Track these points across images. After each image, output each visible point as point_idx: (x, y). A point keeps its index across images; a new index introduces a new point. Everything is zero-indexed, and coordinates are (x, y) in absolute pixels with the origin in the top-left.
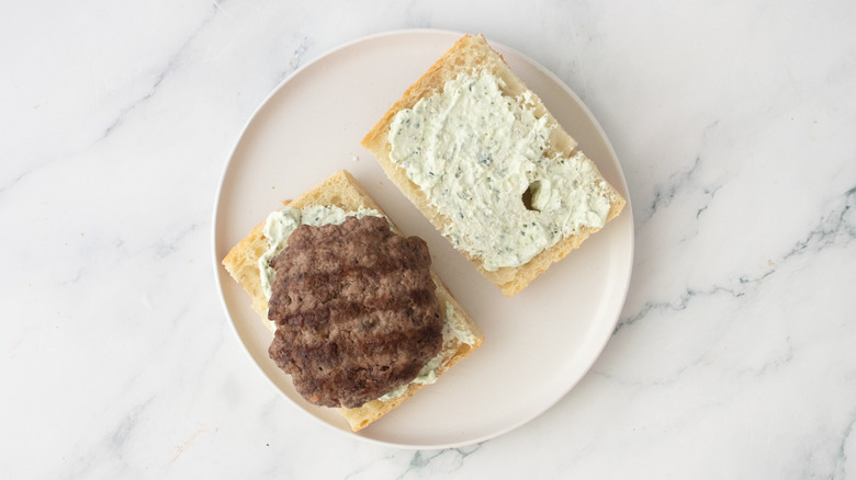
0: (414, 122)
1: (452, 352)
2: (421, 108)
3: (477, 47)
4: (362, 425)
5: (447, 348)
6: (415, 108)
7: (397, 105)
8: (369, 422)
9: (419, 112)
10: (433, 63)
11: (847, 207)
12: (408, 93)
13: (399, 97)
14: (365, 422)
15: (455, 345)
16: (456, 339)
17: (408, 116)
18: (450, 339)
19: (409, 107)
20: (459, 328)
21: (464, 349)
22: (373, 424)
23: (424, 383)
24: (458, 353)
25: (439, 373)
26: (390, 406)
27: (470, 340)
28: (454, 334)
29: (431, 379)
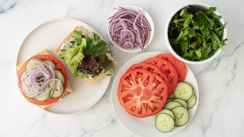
0: (66, 46)
1: (66, 93)
2: (68, 43)
3: (80, 28)
5: (65, 92)
6: (66, 43)
7: (62, 42)
9: (67, 44)
10: (70, 33)
11: (212, 63)
12: (65, 40)
13: (63, 41)
15: (67, 92)
16: (67, 90)
17: (65, 45)
18: (66, 90)
19: (65, 43)
20: (68, 88)
21: (69, 93)
22: (47, 107)
23: (59, 99)
24: (68, 94)
25: (63, 98)
26: (51, 104)
27: (70, 91)
28: (67, 89)
29: (61, 99)
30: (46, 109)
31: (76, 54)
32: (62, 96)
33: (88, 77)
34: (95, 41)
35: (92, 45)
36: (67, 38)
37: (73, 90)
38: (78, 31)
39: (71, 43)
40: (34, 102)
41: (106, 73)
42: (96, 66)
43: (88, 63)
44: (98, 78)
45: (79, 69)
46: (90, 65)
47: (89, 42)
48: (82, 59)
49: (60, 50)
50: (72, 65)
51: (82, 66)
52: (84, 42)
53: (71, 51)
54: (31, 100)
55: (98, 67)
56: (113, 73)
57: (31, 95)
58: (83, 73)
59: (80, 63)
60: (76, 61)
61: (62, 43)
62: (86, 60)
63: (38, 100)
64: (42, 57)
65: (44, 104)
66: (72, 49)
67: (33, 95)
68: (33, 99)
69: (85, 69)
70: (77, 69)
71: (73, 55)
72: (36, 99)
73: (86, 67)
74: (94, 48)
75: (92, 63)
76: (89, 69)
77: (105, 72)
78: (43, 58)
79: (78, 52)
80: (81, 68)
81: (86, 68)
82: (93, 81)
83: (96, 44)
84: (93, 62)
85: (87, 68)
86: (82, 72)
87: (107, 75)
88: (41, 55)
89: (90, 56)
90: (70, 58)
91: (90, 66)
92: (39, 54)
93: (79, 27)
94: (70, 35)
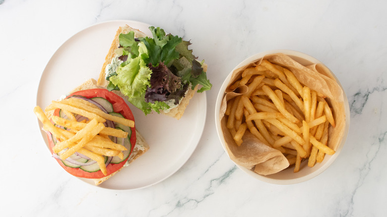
0: (114, 68)
1: (135, 153)
2: (114, 61)
3: (126, 29)
4: (99, 183)
6: (112, 63)
8: (102, 181)
9: (114, 64)
11: (354, 101)
12: (107, 58)
14: (101, 181)
15: (137, 150)
16: (137, 148)
17: (110, 67)
18: (135, 148)
19: (109, 63)
20: (138, 144)
21: (140, 152)
22: (104, 182)
23: (124, 166)
24: (138, 154)
25: (130, 162)
26: (110, 175)
27: (142, 149)
28: (136, 146)
29: (127, 164)
30: (102, 185)
31: (137, 73)
32: (129, 159)
33: (168, 107)
34: (160, 40)
35: (157, 47)
36: (110, 53)
37: (147, 146)
38: (126, 33)
39: (119, 60)
40: (81, 174)
41: (196, 89)
42: (176, 82)
43: (161, 81)
44: (185, 101)
45: (149, 96)
46: (166, 83)
47: (151, 45)
48: (149, 76)
49: (106, 78)
50: (136, 93)
51: (154, 90)
52: (143, 49)
53: (126, 71)
54: (76, 170)
55: (180, 83)
56: (207, 85)
57: (75, 162)
58: (159, 100)
59: (150, 86)
60: (141, 85)
61: (105, 65)
62: (157, 78)
63: (88, 170)
64: (87, 92)
65: (98, 176)
66: (127, 68)
67: (77, 163)
68: (77, 168)
69: (159, 93)
70: (145, 98)
71: (132, 76)
72: (84, 169)
73: (160, 89)
74: (162, 53)
75: (168, 78)
76: (166, 90)
77: (193, 88)
78: (89, 94)
79: (139, 68)
80: (152, 93)
81: (161, 91)
82: (178, 110)
83: (163, 45)
84: (170, 77)
85: (162, 89)
86: (155, 100)
87: (198, 91)
88: (84, 89)
89: (161, 67)
90: (129, 82)
91: (167, 85)
92: (81, 88)
93: (123, 29)
94: (112, 47)
